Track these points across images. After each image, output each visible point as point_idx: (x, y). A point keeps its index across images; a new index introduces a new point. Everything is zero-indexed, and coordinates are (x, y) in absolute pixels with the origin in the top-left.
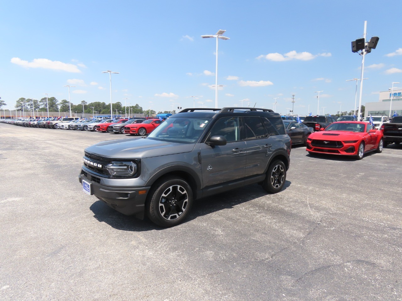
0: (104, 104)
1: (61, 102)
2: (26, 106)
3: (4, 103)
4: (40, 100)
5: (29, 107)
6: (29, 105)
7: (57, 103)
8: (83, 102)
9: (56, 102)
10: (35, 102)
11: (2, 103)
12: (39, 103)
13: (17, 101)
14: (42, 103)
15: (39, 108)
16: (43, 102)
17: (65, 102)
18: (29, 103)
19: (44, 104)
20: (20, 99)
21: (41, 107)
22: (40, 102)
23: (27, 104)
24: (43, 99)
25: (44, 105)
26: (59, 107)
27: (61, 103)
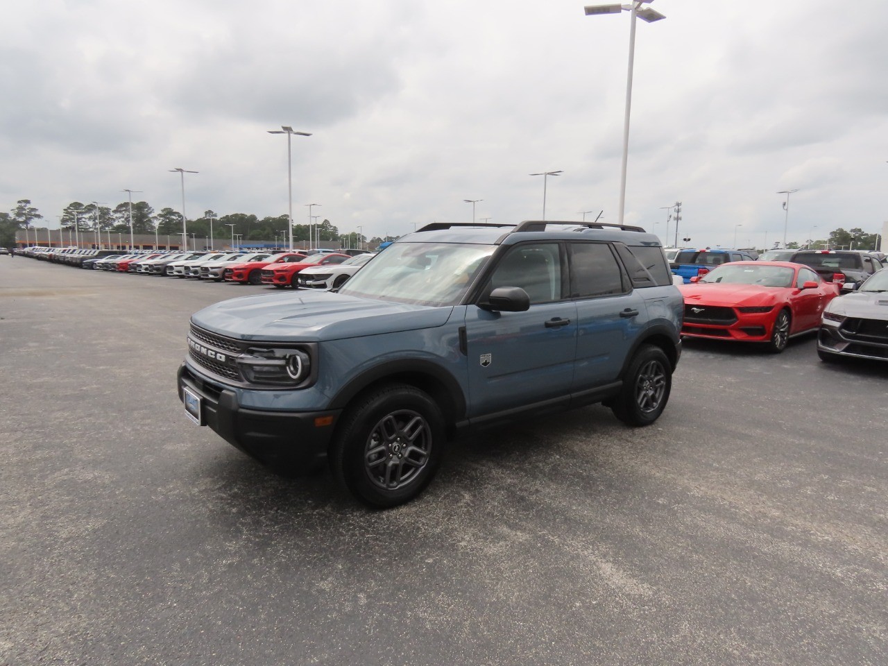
0: (253, 218)
1: (161, 213)
2: (83, 220)
3: (37, 213)
4: (113, 208)
5: (91, 223)
6: (90, 218)
7: (150, 216)
8: (209, 212)
9: (150, 213)
10: (104, 212)
11: (33, 213)
12: (112, 213)
13: (64, 210)
14: (118, 215)
15: (111, 225)
16: (120, 212)
17: (168, 212)
18: (91, 214)
19: (123, 217)
20: (71, 205)
21: (116, 224)
22: (115, 212)
23: (87, 216)
24: (121, 206)
25: (123, 219)
26: (156, 224)
27: (160, 215)
